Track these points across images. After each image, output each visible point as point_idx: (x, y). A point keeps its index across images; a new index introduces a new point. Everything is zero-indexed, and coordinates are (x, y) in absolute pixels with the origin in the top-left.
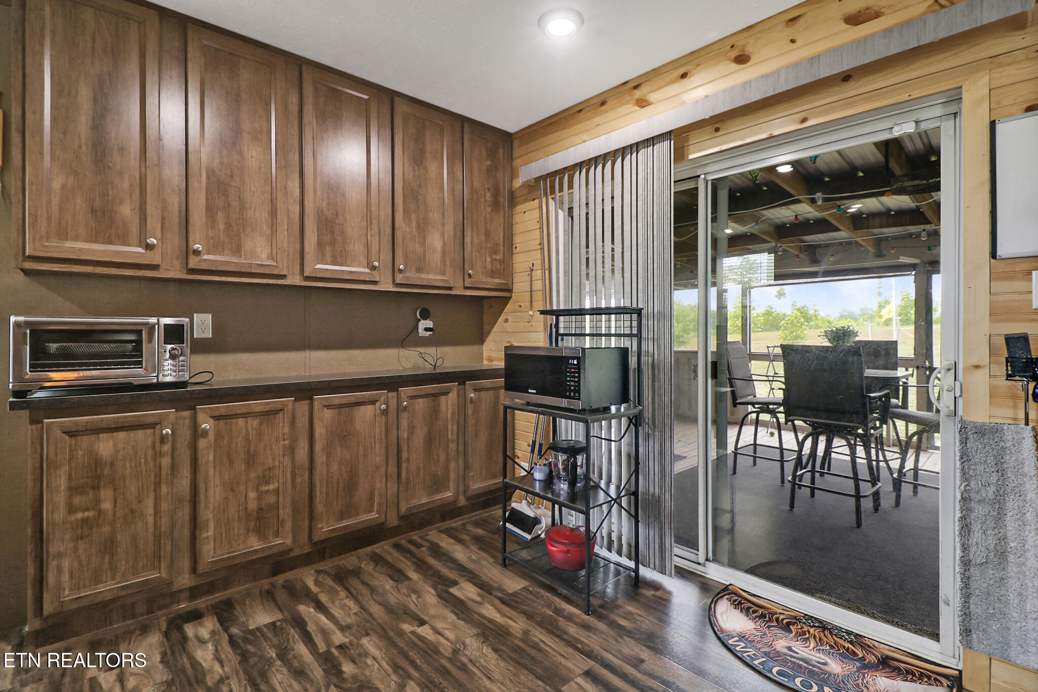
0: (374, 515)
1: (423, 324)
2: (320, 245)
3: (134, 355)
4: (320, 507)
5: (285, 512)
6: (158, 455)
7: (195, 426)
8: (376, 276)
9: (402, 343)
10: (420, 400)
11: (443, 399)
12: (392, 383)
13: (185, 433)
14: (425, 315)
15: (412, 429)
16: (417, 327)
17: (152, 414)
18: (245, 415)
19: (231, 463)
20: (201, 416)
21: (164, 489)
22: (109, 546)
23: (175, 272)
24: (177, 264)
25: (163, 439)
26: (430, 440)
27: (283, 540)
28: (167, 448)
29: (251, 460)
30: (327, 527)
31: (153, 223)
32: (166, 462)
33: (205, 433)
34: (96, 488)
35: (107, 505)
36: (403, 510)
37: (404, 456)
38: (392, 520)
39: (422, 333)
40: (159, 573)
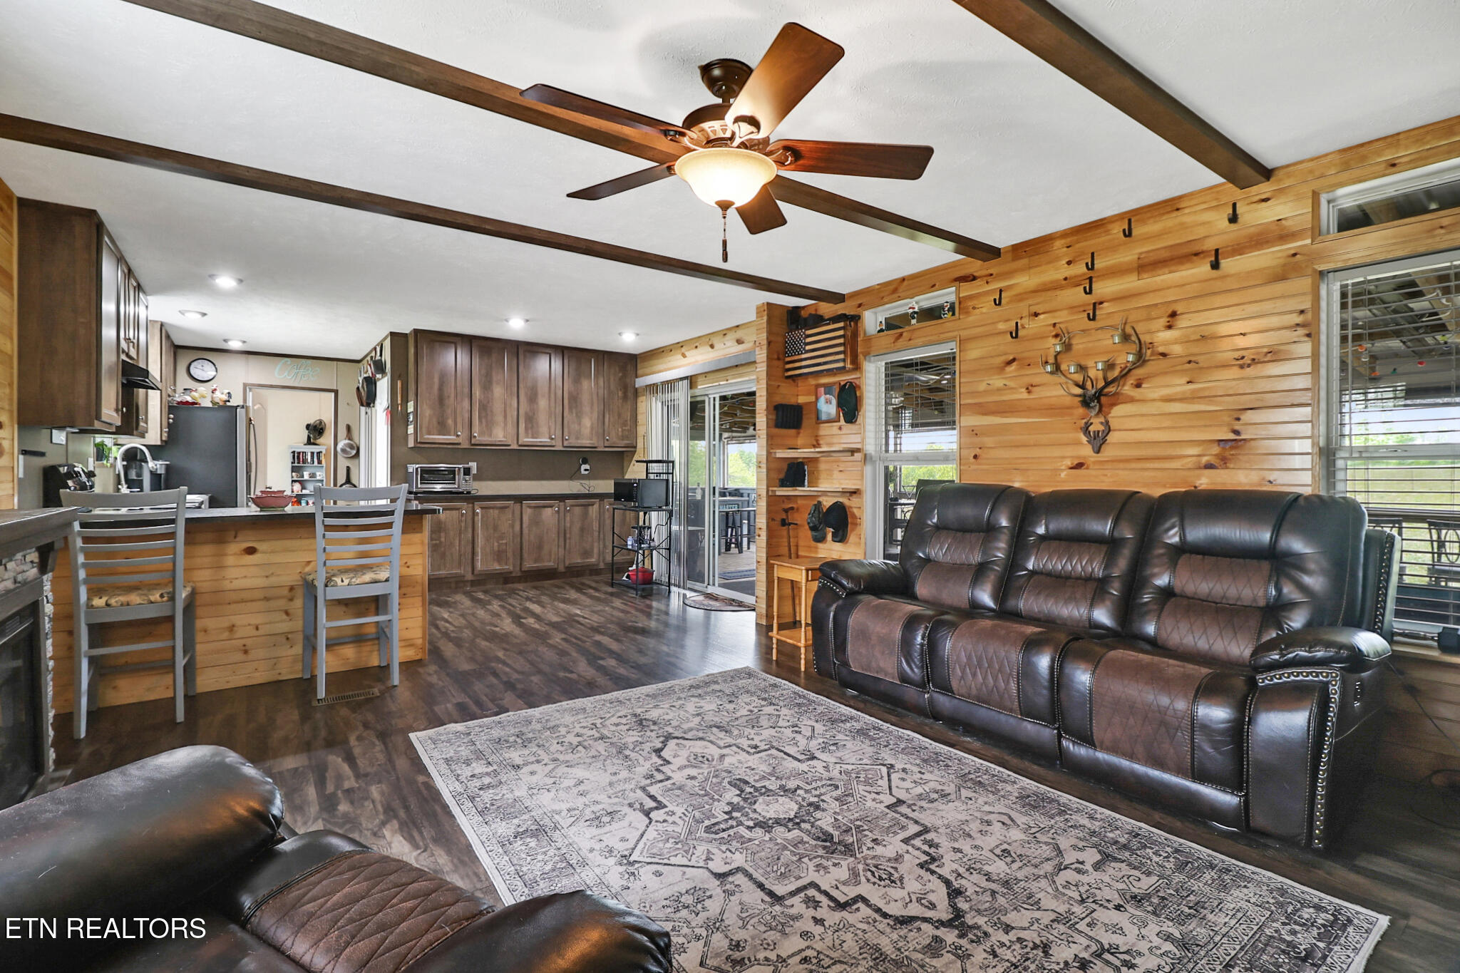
0: (551, 564)
1: (584, 467)
2: (526, 429)
3: (453, 480)
4: (525, 555)
5: (510, 554)
6: (461, 521)
7: (474, 511)
8: (553, 443)
9: (571, 478)
10: (577, 508)
11: (590, 507)
12: (562, 498)
13: (470, 513)
14: (585, 462)
15: (572, 522)
16: (580, 468)
17: (459, 504)
18: (493, 508)
19: (488, 529)
20: (476, 507)
21: (463, 536)
22: (443, 556)
23: (466, 445)
24: (467, 442)
25: (462, 514)
26: (582, 530)
27: (509, 567)
28: (463, 518)
29: (495, 528)
30: (529, 564)
31: (459, 426)
32: (463, 524)
33: (477, 514)
34: (440, 532)
35: (443, 539)
36: (567, 564)
37: (568, 536)
38: (561, 569)
39: (583, 472)
40: (461, 571)
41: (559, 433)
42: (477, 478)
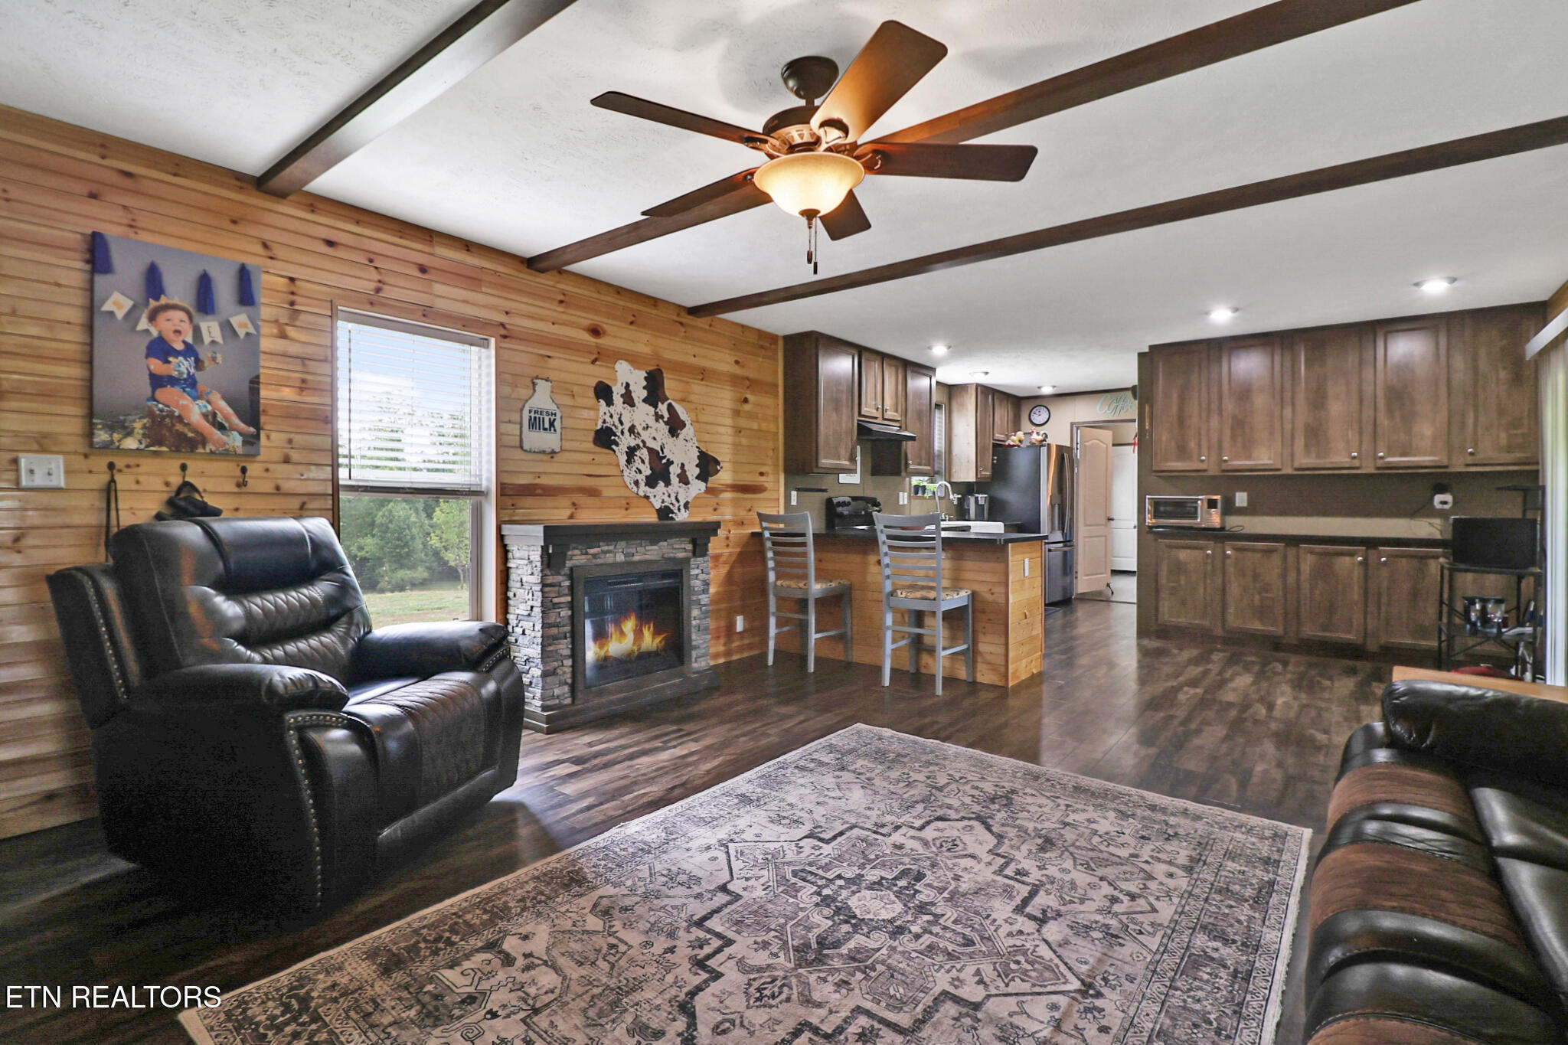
1: (1438, 498)
2: (1307, 447)
3: (1193, 515)
4: (1305, 617)
5: (1279, 611)
6: (1206, 564)
7: (1224, 552)
8: (1356, 463)
9: (1413, 514)
10: (1404, 560)
11: (1432, 562)
12: (1372, 543)
13: (1219, 555)
14: (1442, 489)
15: (1393, 581)
16: (1431, 499)
17: (1202, 543)
18: (1254, 550)
19: (1244, 576)
20: (1227, 547)
21: (1209, 581)
22: (1183, 603)
23: (1215, 472)
24: (1216, 468)
25: (1207, 556)
27: (1276, 629)
28: (1209, 561)
29: (1256, 576)
30: (1310, 631)
31: (1205, 450)
32: (1209, 567)
33: (1229, 556)
34: (1178, 573)
35: (1182, 582)
36: (1382, 642)
37: (1384, 600)
38: (1372, 646)
39: (1437, 506)
40: (1206, 623)
41: (1367, 447)
42: (1251, 510)
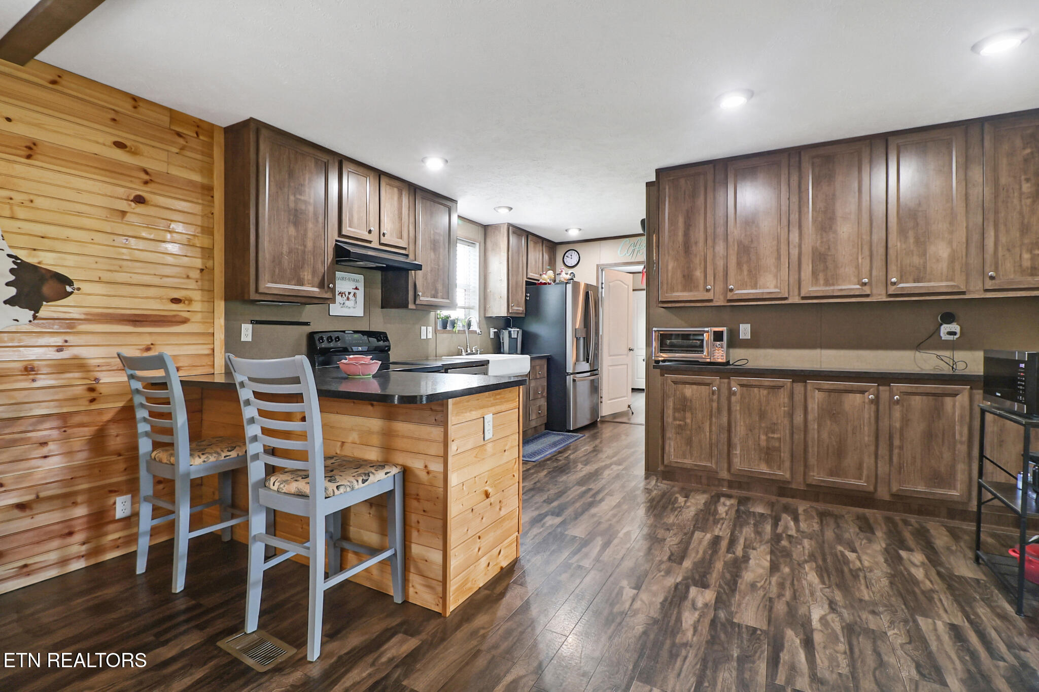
0: (862, 483)
1: (945, 328)
2: (814, 273)
3: (699, 348)
4: (812, 461)
5: (785, 455)
6: (711, 400)
7: (730, 388)
8: (867, 290)
9: (919, 347)
10: (918, 398)
11: (948, 401)
12: (884, 379)
13: (725, 391)
14: (948, 318)
15: (906, 421)
16: (938, 330)
17: (707, 379)
18: (759, 387)
19: (750, 415)
20: (733, 383)
21: (714, 420)
22: (689, 442)
23: (719, 301)
24: (722, 297)
25: (713, 393)
26: (929, 436)
27: (784, 473)
28: (715, 397)
29: (762, 415)
30: (818, 476)
31: (710, 278)
32: (715, 405)
33: (734, 393)
34: (684, 411)
35: (688, 421)
36: (894, 489)
37: (897, 442)
38: (883, 494)
39: (944, 337)
40: (711, 465)
41: (878, 273)
42: (753, 343)
